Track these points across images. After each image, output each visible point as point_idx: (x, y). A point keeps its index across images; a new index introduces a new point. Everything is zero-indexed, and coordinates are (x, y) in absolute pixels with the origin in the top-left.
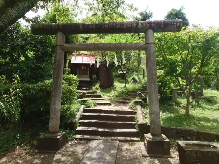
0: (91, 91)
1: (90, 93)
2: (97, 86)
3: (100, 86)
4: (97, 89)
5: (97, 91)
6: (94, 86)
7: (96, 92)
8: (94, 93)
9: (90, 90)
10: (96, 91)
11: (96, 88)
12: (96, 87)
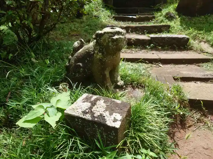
0: (151, 24)
1: (150, 30)
2: (171, 9)
3: (178, 10)
4: (169, 17)
5: (172, 24)
6: (159, 10)
7: (167, 28)
8: (160, 29)
9: (148, 20)
10: (167, 23)
11: (167, 14)
12: (164, 11)
